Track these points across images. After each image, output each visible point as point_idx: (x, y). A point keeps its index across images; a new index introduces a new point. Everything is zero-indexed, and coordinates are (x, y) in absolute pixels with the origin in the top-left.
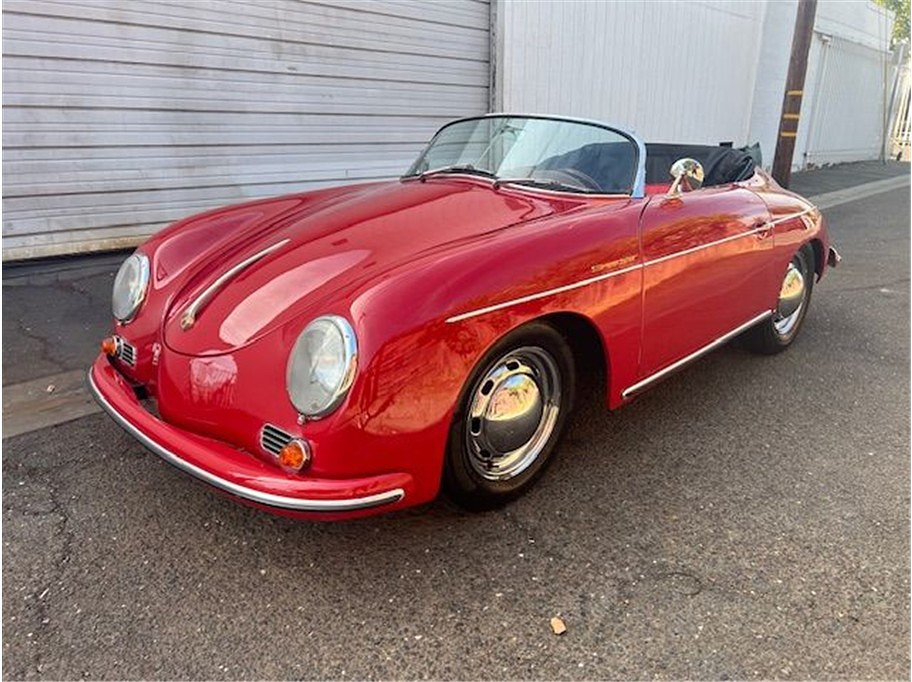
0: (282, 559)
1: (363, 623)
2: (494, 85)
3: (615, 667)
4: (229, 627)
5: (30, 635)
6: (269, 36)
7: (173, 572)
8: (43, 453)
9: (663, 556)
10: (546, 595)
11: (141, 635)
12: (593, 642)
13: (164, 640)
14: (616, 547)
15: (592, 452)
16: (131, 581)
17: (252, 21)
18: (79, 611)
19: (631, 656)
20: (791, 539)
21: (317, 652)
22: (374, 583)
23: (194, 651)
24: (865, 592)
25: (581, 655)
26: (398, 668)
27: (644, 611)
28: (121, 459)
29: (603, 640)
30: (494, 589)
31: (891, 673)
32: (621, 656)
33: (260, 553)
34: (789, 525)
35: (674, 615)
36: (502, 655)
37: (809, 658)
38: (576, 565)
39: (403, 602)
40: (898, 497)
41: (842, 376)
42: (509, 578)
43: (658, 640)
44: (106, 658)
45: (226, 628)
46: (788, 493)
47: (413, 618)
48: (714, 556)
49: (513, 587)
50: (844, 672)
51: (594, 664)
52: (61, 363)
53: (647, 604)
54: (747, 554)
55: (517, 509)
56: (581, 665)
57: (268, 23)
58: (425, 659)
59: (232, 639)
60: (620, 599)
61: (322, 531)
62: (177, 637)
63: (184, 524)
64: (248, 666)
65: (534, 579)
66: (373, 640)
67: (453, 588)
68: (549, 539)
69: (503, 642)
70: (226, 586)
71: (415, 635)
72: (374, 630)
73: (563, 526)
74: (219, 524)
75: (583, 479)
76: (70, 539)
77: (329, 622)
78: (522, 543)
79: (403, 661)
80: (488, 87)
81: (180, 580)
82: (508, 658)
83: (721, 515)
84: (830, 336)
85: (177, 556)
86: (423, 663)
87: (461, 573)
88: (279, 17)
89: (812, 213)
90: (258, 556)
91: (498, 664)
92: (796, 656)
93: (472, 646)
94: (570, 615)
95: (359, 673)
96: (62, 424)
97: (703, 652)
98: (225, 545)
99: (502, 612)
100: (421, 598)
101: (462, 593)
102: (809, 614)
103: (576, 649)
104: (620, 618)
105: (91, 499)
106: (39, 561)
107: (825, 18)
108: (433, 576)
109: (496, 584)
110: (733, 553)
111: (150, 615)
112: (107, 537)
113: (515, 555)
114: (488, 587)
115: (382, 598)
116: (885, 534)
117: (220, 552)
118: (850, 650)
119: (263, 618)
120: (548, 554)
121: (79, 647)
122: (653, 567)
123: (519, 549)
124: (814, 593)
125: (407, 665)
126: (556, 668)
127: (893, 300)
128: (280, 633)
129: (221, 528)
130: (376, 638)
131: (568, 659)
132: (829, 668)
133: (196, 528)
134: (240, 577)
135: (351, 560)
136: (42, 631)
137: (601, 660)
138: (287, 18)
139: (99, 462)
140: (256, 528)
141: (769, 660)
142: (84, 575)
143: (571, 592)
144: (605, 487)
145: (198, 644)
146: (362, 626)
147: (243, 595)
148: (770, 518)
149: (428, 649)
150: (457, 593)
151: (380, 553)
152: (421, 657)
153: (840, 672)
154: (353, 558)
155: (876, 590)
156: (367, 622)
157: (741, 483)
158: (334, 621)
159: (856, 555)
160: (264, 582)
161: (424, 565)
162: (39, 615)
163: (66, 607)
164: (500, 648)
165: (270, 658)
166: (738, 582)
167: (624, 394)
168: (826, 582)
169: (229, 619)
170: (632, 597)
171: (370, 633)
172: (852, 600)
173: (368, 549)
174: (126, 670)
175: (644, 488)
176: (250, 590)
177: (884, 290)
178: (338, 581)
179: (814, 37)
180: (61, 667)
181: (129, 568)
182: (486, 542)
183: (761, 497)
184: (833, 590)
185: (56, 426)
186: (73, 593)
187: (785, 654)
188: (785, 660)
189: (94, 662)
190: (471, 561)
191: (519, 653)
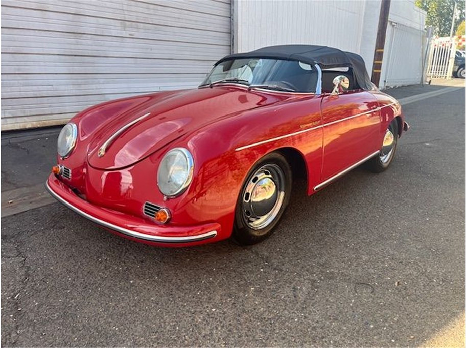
0: (141, 275)
1: (185, 304)
2: (233, 44)
3: (313, 320)
4: (117, 308)
5: (12, 316)
6: (119, 18)
7: (84, 283)
8: (9, 228)
9: (332, 268)
10: (276, 288)
11: (71, 314)
12: (300, 309)
13: (83, 316)
14: (309, 265)
15: (292, 221)
16: (63, 288)
17: (111, 10)
18: (36, 304)
19: (320, 315)
20: (393, 259)
21: (162, 318)
22: (189, 285)
23: (99, 321)
24: (430, 282)
25: (296, 315)
26: (205, 325)
27: (324, 294)
28: (52, 229)
29: (306, 308)
30: (250, 286)
31: (446, 319)
32: (315, 315)
33: (129, 273)
34: (391, 252)
35: (339, 296)
36: (257, 317)
37: (407, 313)
38: (290, 274)
39: (204, 294)
40: (442, 239)
41: (411, 184)
42: (256, 280)
43: (333, 307)
44: (53, 326)
45: (115, 309)
46: (389, 238)
47: (210, 301)
48: (357, 268)
49: (259, 285)
50: (424, 319)
51: (302, 319)
52: (14, 184)
53: (326, 291)
54: (372, 267)
55: (258, 248)
56: (296, 320)
57: (118, 11)
58: (218, 319)
59: (119, 314)
60: (312, 289)
61: (160, 262)
62: (90, 314)
63: (88, 260)
64: (128, 327)
65: (269, 281)
66: (191, 312)
67: (230, 286)
68: (275, 262)
69: (256, 311)
70: (113, 289)
71: (212, 309)
72: (191, 307)
73: (281, 255)
74: (106, 259)
75: (289, 234)
76: (28, 269)
77: (168, 305)
78: (262, 264)
79: (207, 321)
80: (230, 46)
81: (89, 287)
82: (260, 318)
83: (358, 249)
84: (403, 166)
85: (86, 276)
86: (217, 322)
87: (233, 279)
88: (124, 9)
89: (396, 104)
90: (128, 274)
91: (254, 321)
92: (400, 312)
93: (241, 313)
94: (289, 297)
95: (185, 328)
96: (18, 214)
97: (355, 311)
98: (110, 270)
99: (254, 297)
100: (214, 292)
101: (234, 288)
102: (404, 293)
103: (293, 313)
104: (313, 298)
105: (38, 249)
106: (13, 280)
107: (393, 14)
108: (219, 281)
109: (251, 284)
110: (366, 266)
111: (75, 304)
112: (48, 268)
113: (259, 270)
114: (247, 285)
115: (194, 292)
116: (438, 255)
117: (109, 273)
118: (425, 309)
119: (134, 304)
120: (275, 269)
121: (38, 321)
122: (327, 273)
123: (261, 267)
124: (406, 283)
125: (209, 323)
126: (284, 322)
127: (432, 149)
128: (143, 310)
129: (108, 261)
130: (192, 310)
131: (289, 317)
132: (416, 317)
133: (94, 262)
134: (120, 284)
135: (177, 275)
136: (18, 314)
137: (306, 317)
138: (129, 9)
139: (40, 231)
140: (126, 261)
141: (387, 314)
142: (37, 286)
143: (288, 286)
144: (300, 237)
145: (102, 317)
146: (185, 306)
147: (122, 294)
148: (382, 249)
149: (219, 315)
150: (232, 288)
151: (191, 271)
152: (216, 319)
153: (421, 319)
154: (177, 274)
155: (435, 281)
156: (187, 304)
157: (367, 234)
158: (170, 304)
159: (424, 265)
160: (133, 286)
161: (213, 276)
162: (15, 306)
163: (30, 302)
164: (255, 314)
165: (139, 323)
166: (369, 279)
167: (315, 189)
168: (411, 278)
169: (116, 305)
170: (318, 288)
171: (189, 309)
172: (424, 286)
173: (184, 269)
174: (64, 331)
175: (320, 238)
176: (126, 291)
177: (428, 144)
178: (170, 285)
179: (389, 24)
180: (30, 331)
181: (61, 282)
182: (243, 264)
183: (376, 240)
184: (414, 281)
185: (15, 215)
186: (33, 295)
187: (395, 311)
188: (395, 314)
189: (47, 328)
190: (237, 273)
191: (265, 315)
